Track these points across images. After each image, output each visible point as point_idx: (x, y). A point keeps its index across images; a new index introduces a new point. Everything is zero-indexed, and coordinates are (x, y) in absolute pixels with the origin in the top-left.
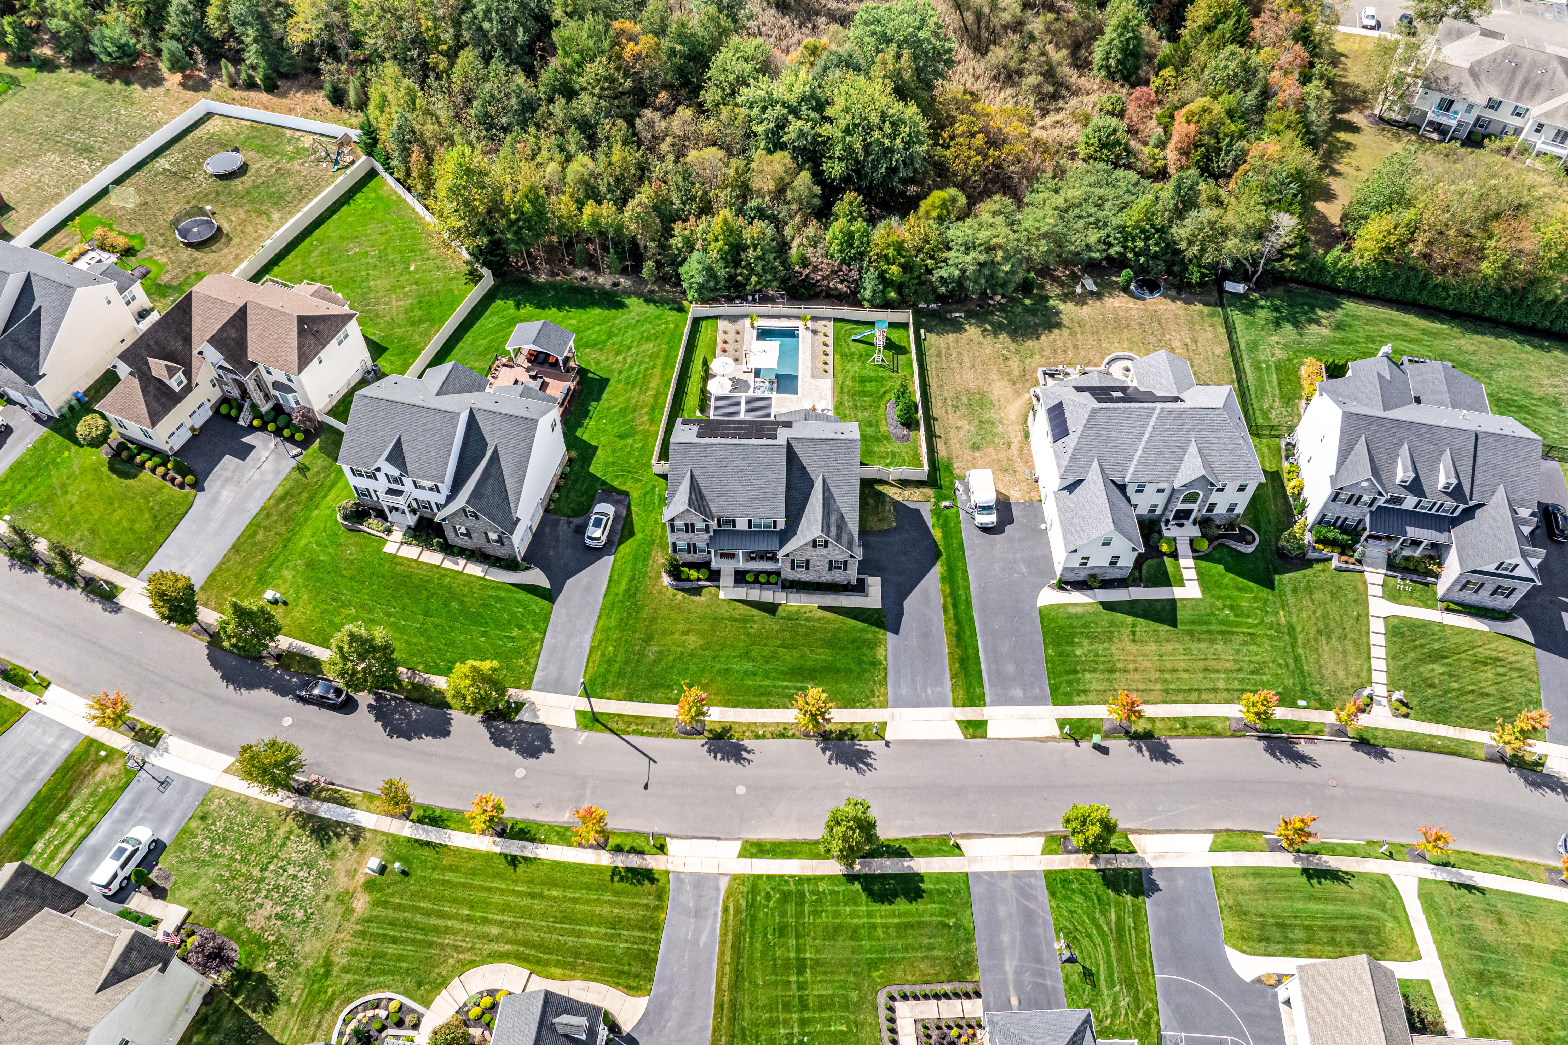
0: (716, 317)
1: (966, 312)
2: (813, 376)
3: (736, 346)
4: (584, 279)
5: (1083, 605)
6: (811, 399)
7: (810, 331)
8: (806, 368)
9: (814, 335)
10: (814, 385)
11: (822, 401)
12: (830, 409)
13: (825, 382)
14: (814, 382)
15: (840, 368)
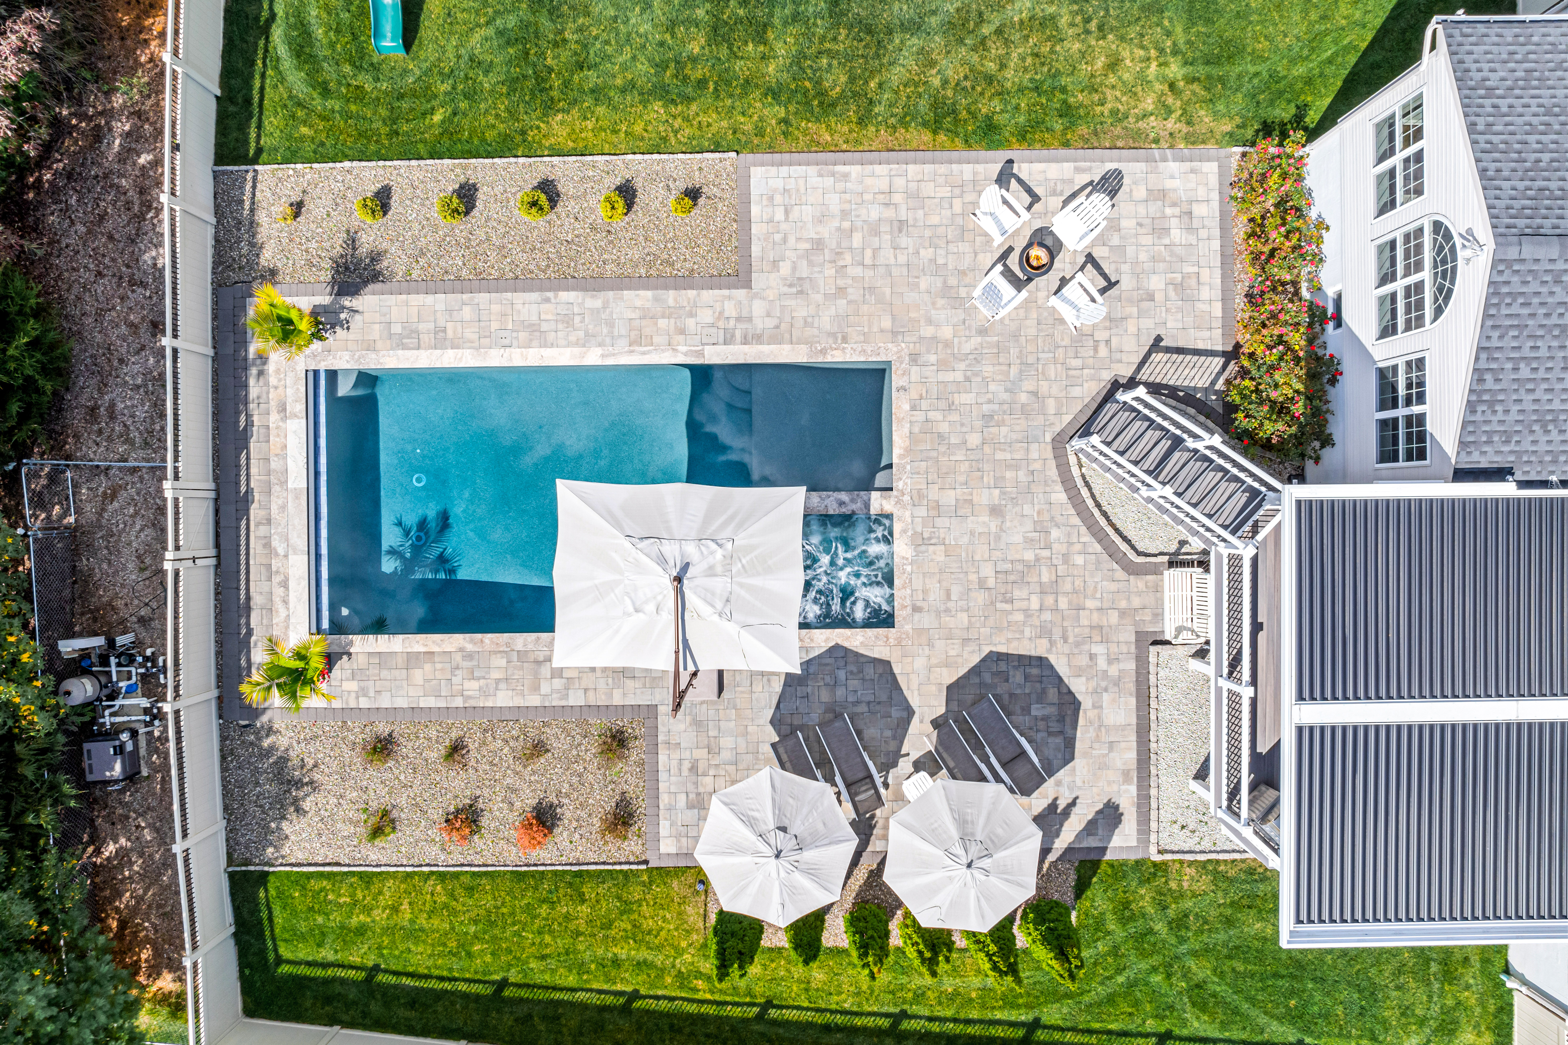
0: (249, 885)
2: (734, 276)
3: (493, 753)
6: (924, 283)
7: (347, 302)
8: (662, 323)
9: (376, 277)
10: (804, 270)
11: (935, 220)
12: (998, 167)
13: (778, 199)
14: (785, 268)
15: (656, 110)
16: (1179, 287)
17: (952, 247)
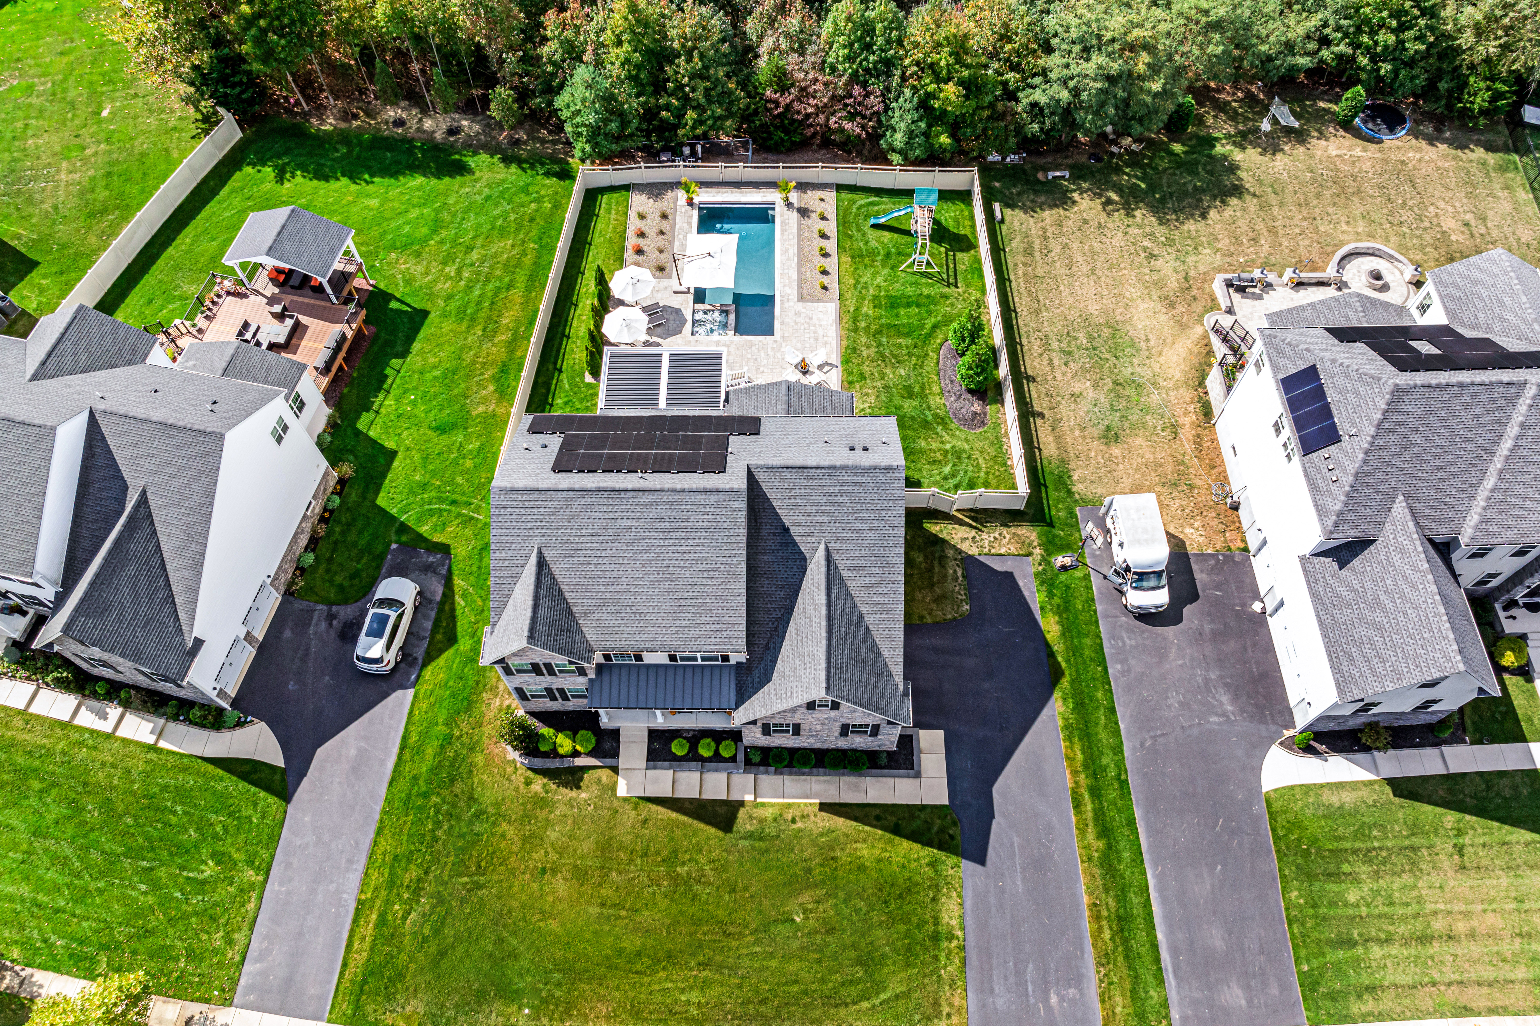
0: (626, 188)
1: (1071, 168)
2: (801, 298)
3: (661, 241)
4: (399, 123)
5: (1354, 786)
7: (795, 210)
8: (787, 282)
9: (803, 217)
10: (803, 315)
11: (819, 347)
12: (835, 363)
13: (825, 309)
14: (804, 311)
15: (852, 281)
17: (810, 352)
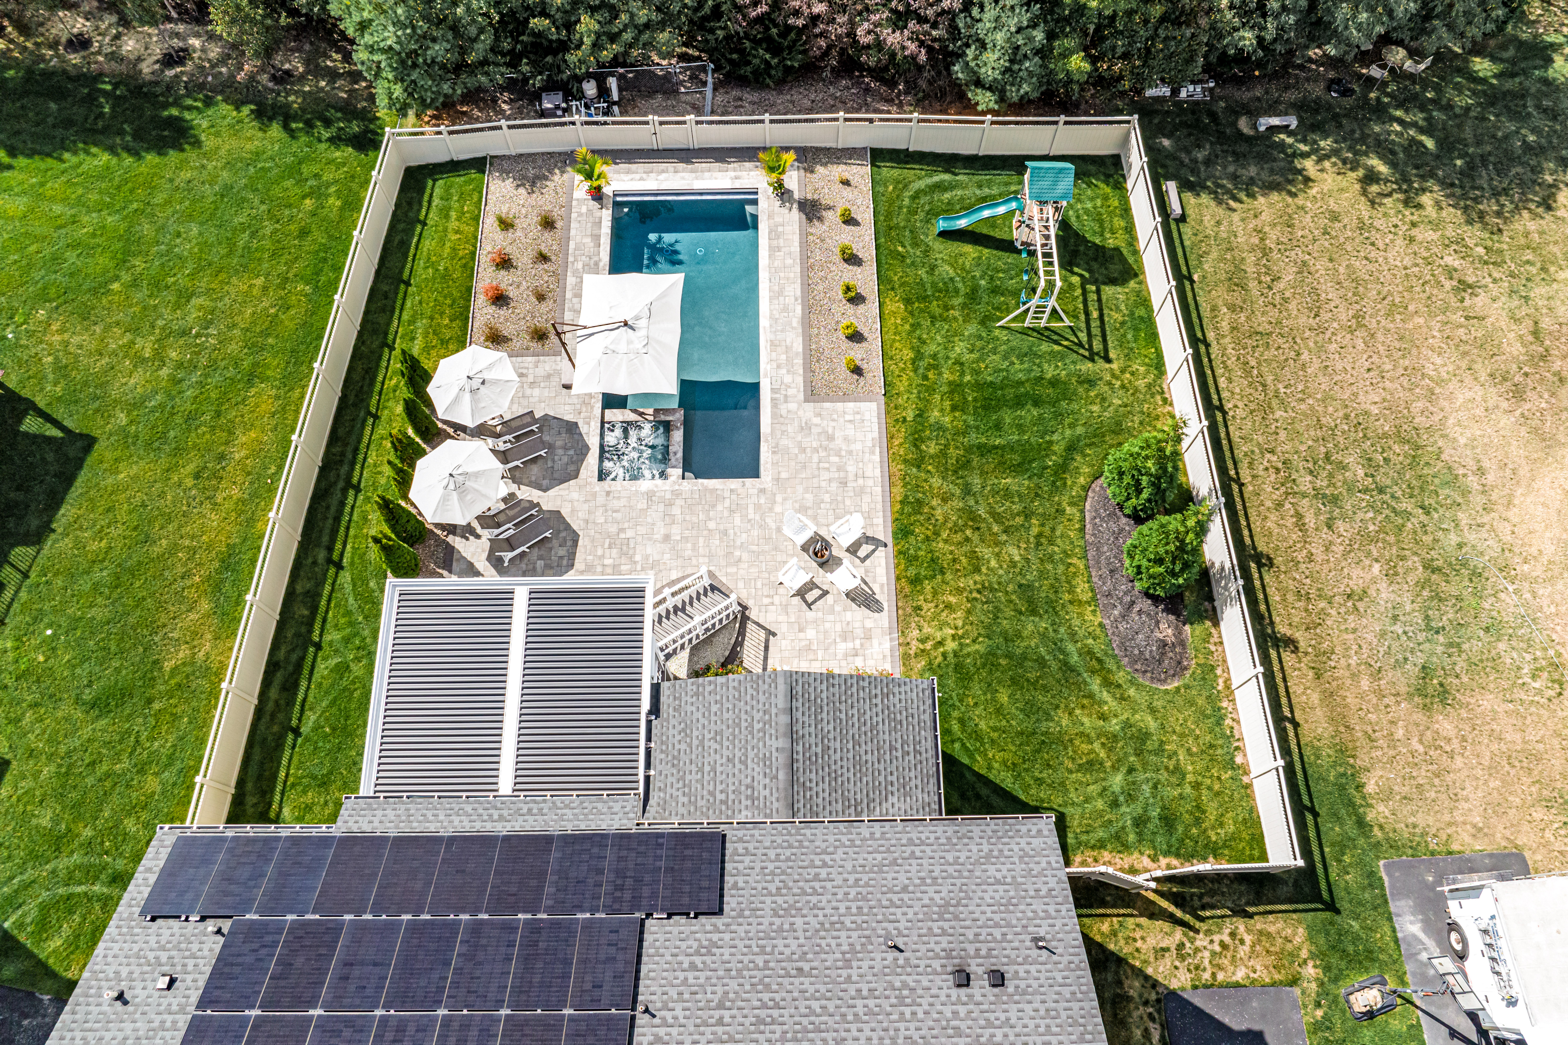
0: (479, 164)
2: (812, 394)
3: (541, 276)
6: (809, 496)
7: (795, 206)
8: (784, 357)
9: (810, 219)
10: (815, 430)
11: (848, 502)
12: (881, 538)
13: (858, 417)
14: (817, 420)
15: (908, 354)
16: (808, 648)
17: (831, 512)
